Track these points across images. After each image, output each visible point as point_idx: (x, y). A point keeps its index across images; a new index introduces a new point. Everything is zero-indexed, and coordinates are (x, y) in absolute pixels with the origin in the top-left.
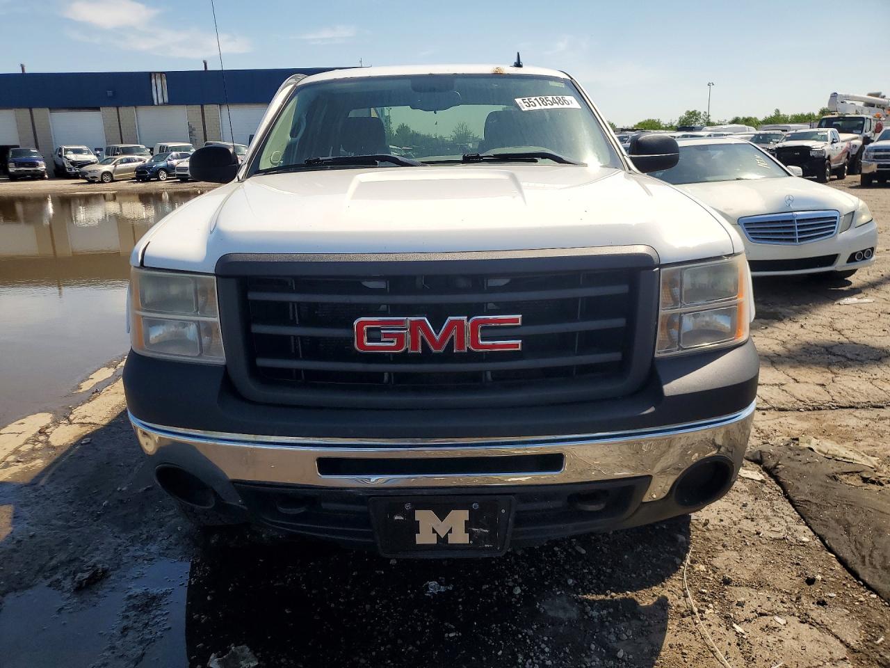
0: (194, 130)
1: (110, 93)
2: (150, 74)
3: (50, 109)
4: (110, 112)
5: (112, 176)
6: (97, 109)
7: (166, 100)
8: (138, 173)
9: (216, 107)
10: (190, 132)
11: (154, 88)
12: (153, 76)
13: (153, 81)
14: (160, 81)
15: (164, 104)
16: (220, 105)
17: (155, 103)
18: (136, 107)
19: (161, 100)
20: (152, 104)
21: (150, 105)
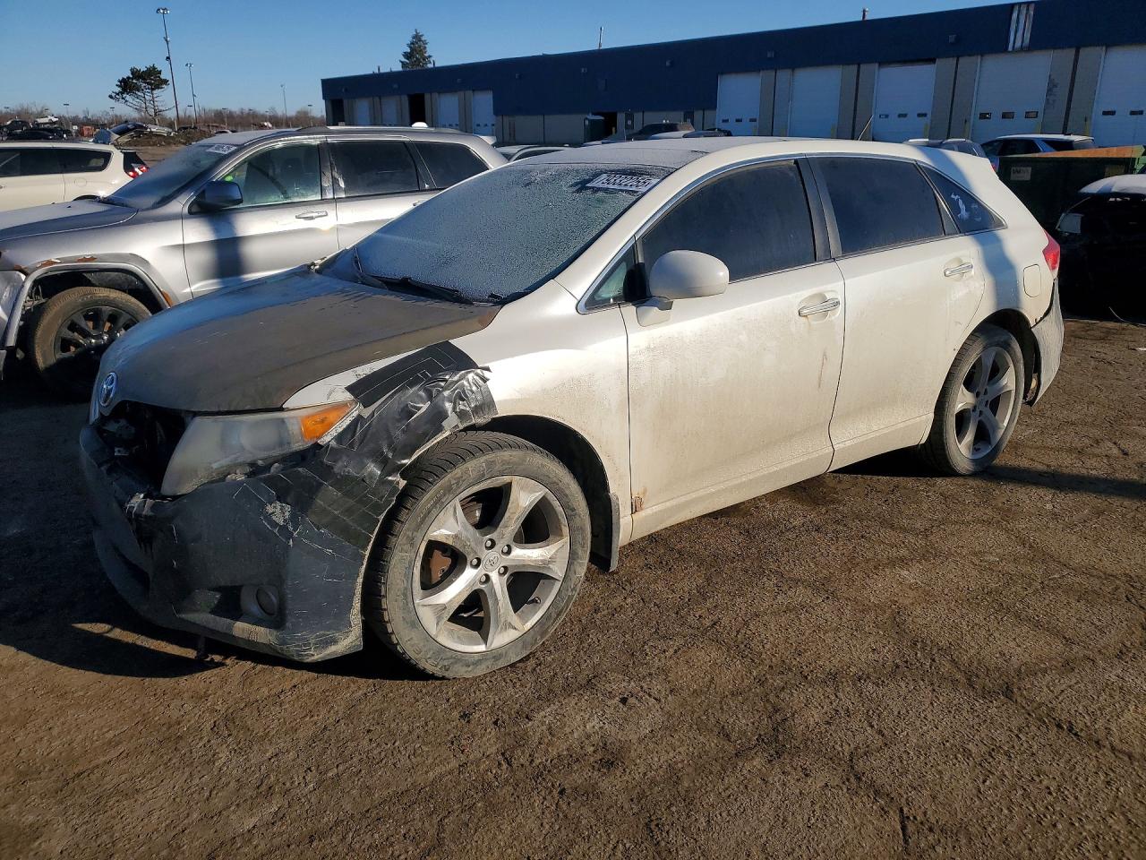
0: (1056, 86)
1: (952, 38)
2: (1012, 6)
4: (947, 64)
6: (932, 60)
7: (1027, 41)
9: (1100, 50)
10: (1048, 91)
11: (1013, 26)
12: (1017, 8)
13: (1015, 15)
14: (1024, 16)
15: (1022, 49)
16: (1107, 47)
17: (1010, 49)
18: (982, 56)
19: (1018, 44)
20: (1005, 50)
21: (1002, 52)
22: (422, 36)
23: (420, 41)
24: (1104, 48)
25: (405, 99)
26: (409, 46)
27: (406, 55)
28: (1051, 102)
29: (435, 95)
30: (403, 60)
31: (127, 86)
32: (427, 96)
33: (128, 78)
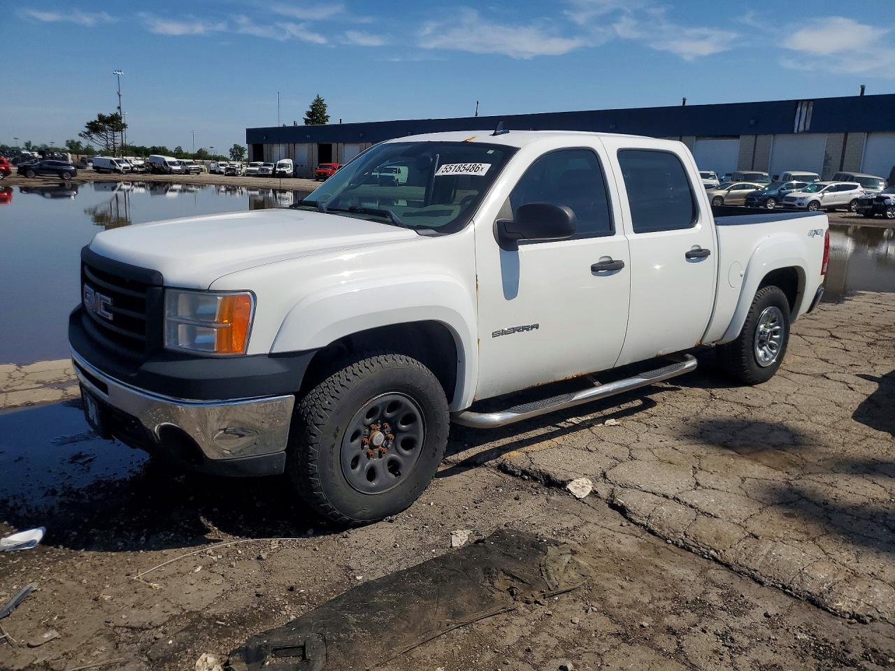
0: (830, 159)
1: (752, 122)
2: (797, 102)
3: (697, 137)
4: (748, 140)
5: (723, 200)
6: (737, 137)
7: (808, 127)
8: (748, 199)
9: (863, 135)
10: (825, 161)
11: (798, 115)
12: (800, 103)
13: (799, 109)
14: (806, 109)
15: (805, 132)
16: (868, 133)
17: (795, 131)
18: (774, 135)
19: (801, 128)
20: (792, 132)
21: (790, 133)
22: (323, 100)
23: (321, 104)
24: (866, 134)
25: (315, 147)
26: (311, 107)
27: (309, 114)
28: (827, 170)
29: (341, 145)
30: (307, 117)
31: (94, 128)
32: (334, 146)
33: (96, 121)
